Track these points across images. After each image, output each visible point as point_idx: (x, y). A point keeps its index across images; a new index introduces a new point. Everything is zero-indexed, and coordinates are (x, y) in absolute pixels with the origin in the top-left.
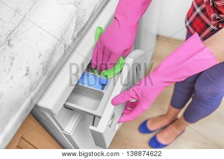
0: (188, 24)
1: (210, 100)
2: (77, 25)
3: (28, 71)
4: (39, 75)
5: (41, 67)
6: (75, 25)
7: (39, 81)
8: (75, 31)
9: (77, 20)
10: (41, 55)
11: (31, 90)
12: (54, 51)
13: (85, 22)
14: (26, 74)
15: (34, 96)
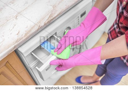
0: (109, 31)
1: (113, 78)
2: (49, 17)
3: (19, 33)
4: (22, 36)
5: (25, 32)
6: (48, 17)
7: (22, 39)
8: (47, 20)
9: (51, 15)
10: (27, 27)
11: (16, 42)
12: (34, 27)
13: (54, 17)
14: (17, 34)
15: (17, 45)
